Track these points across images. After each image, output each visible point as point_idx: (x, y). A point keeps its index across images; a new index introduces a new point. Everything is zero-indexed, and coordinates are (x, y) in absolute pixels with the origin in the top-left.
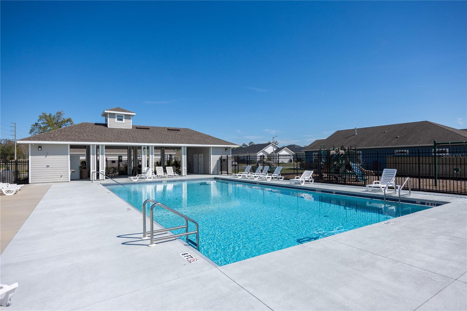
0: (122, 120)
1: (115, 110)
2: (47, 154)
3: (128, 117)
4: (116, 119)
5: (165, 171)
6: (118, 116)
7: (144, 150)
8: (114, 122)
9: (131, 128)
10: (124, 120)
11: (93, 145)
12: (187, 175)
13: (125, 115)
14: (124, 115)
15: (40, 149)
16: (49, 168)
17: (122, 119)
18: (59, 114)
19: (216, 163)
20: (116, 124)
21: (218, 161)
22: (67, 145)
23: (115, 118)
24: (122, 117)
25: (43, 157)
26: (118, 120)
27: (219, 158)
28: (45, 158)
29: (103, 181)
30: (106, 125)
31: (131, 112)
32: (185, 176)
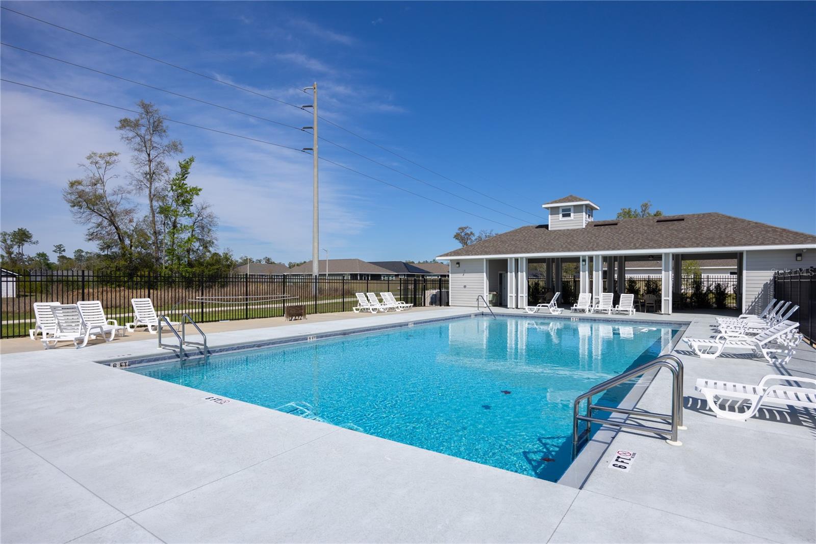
0: (569, 215)
1: (560, 201)
2: (464, 272)
3: (578, 209)
4: (561, 215)
5: (616, 302)
6: (563, 210)
7: (584, 263)
8: (558, 221)
9: (584, 227)
10: (572, 214)
12: (673, 312)
13: (575, 206)
14: (573, 207)
15: (458, 265)
16: (466, 289)
17: (570, 214)
18: (645, 207)
19: (760, 290)
20: (560, 223)
21: (766, 285)
23: (559, 214)
24: (569, 210)
25: (461, 275)
26: (564, 216)
27: (772, 278)
28: (462, 276)
29: (521, 309)
30: (546, 227)
31: (583, 200)
32: (667, 315)
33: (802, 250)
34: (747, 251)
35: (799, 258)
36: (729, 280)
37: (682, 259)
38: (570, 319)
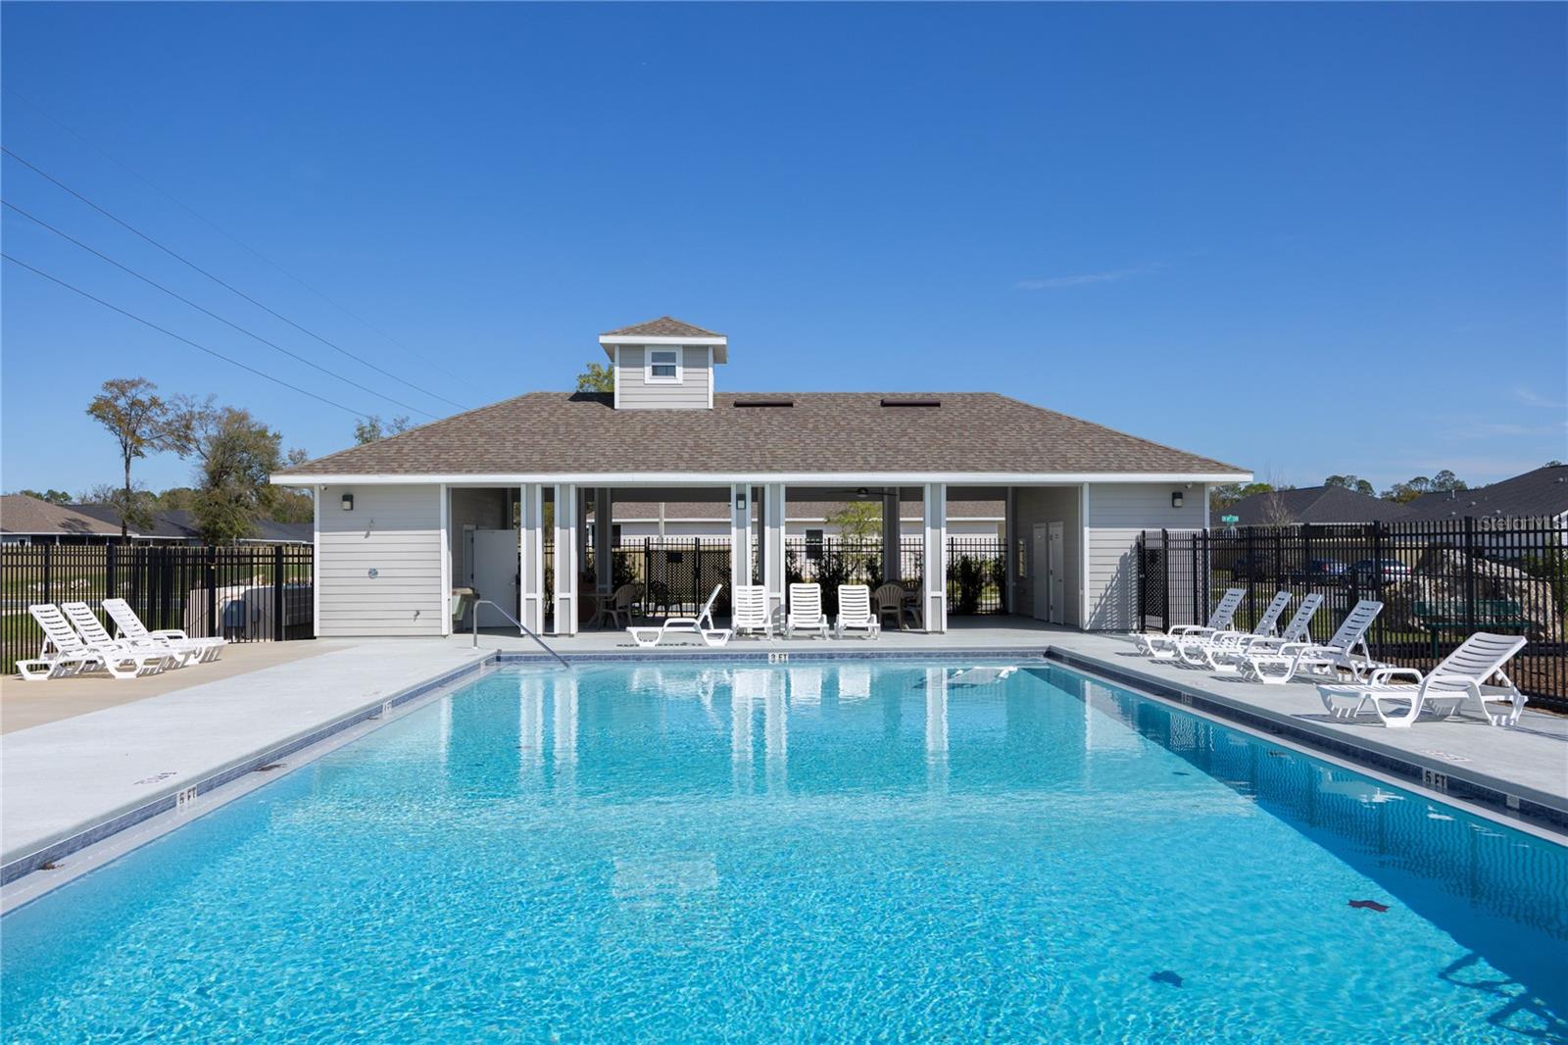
0: (670, 371)
1: (643, 330)
2: (370, 526)
3: (696, 356)
4: (648, 370)
6: (656, 357)
7: (741, 504)
8: (640, 384)
9: (711, 406)
10: (679, 370)
11: (531, 486)
12: (949, 627)
13: (686, 348)
14: (681, 350)
15: (347, 505)
16: (376, 581)
17: (674, 366)
19: (1114, 569)
20: (647, 390)
21: (1124, 558)
22: (437, 486)
23: (643, 366)
24: (672, 357)
25: (358, 536)
26: (656, 371)
27: (1134, 544)
28: (362, 539)
29: (567, 638)
30: (607, 399)
31: (710, 335)
32: (938, 635)
33: (1185, 485)
34: (1092, 485)
35: (1178, 502)
36: (988, 548)
37: (902, 500)
38: (766, 656)
